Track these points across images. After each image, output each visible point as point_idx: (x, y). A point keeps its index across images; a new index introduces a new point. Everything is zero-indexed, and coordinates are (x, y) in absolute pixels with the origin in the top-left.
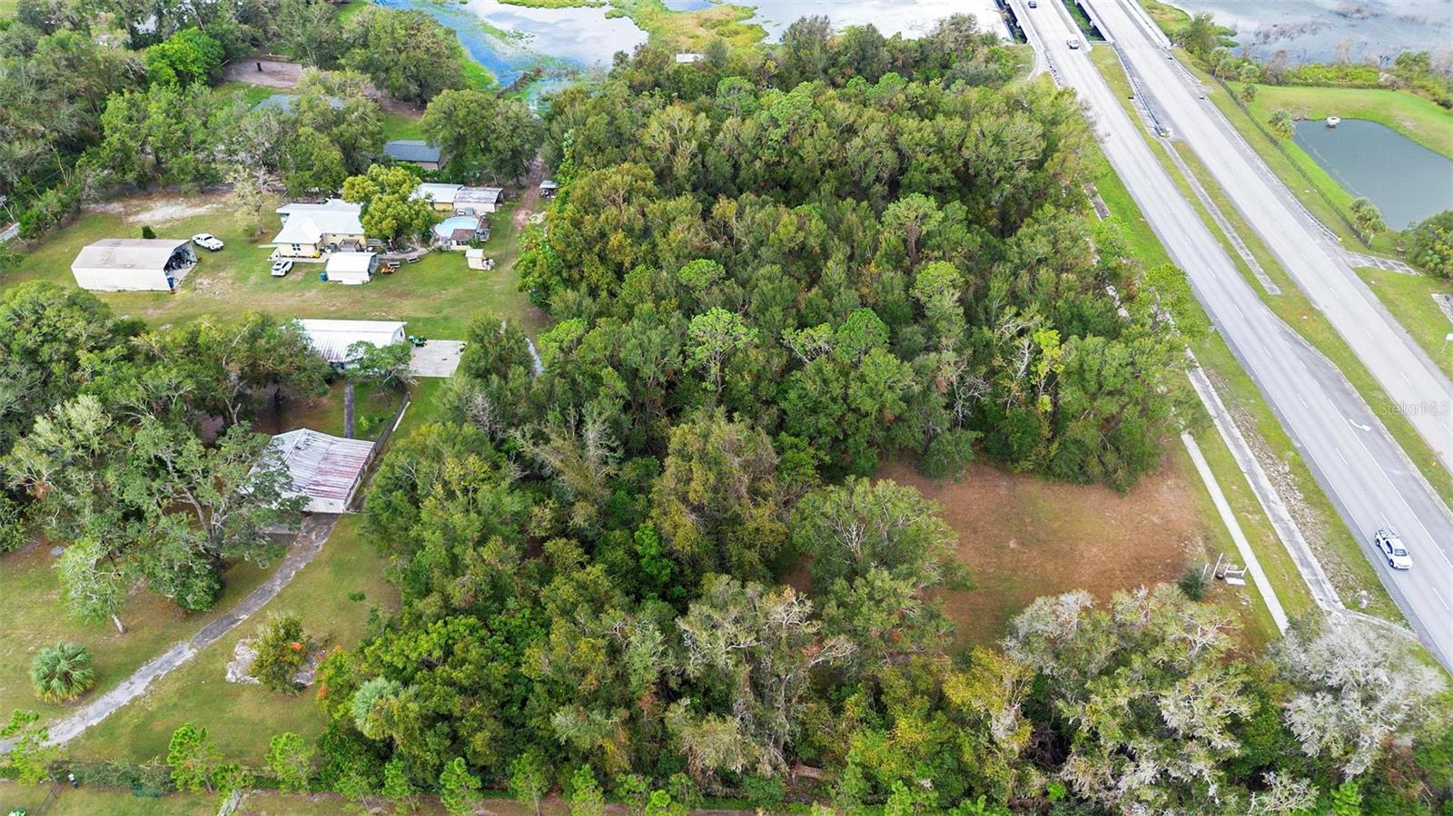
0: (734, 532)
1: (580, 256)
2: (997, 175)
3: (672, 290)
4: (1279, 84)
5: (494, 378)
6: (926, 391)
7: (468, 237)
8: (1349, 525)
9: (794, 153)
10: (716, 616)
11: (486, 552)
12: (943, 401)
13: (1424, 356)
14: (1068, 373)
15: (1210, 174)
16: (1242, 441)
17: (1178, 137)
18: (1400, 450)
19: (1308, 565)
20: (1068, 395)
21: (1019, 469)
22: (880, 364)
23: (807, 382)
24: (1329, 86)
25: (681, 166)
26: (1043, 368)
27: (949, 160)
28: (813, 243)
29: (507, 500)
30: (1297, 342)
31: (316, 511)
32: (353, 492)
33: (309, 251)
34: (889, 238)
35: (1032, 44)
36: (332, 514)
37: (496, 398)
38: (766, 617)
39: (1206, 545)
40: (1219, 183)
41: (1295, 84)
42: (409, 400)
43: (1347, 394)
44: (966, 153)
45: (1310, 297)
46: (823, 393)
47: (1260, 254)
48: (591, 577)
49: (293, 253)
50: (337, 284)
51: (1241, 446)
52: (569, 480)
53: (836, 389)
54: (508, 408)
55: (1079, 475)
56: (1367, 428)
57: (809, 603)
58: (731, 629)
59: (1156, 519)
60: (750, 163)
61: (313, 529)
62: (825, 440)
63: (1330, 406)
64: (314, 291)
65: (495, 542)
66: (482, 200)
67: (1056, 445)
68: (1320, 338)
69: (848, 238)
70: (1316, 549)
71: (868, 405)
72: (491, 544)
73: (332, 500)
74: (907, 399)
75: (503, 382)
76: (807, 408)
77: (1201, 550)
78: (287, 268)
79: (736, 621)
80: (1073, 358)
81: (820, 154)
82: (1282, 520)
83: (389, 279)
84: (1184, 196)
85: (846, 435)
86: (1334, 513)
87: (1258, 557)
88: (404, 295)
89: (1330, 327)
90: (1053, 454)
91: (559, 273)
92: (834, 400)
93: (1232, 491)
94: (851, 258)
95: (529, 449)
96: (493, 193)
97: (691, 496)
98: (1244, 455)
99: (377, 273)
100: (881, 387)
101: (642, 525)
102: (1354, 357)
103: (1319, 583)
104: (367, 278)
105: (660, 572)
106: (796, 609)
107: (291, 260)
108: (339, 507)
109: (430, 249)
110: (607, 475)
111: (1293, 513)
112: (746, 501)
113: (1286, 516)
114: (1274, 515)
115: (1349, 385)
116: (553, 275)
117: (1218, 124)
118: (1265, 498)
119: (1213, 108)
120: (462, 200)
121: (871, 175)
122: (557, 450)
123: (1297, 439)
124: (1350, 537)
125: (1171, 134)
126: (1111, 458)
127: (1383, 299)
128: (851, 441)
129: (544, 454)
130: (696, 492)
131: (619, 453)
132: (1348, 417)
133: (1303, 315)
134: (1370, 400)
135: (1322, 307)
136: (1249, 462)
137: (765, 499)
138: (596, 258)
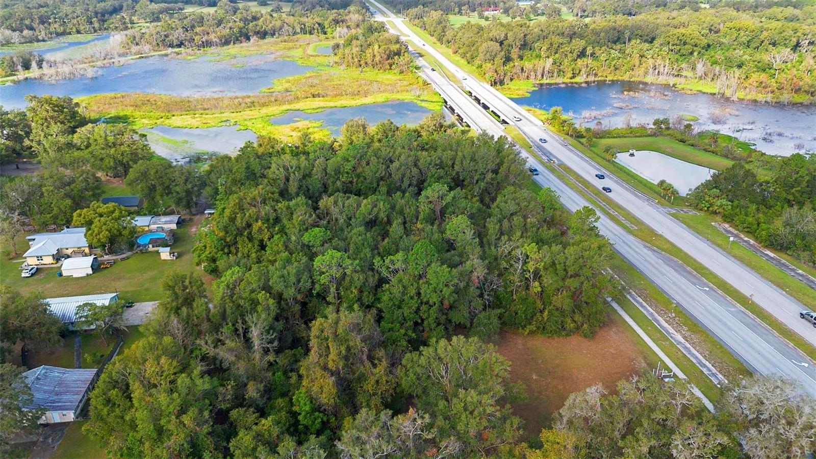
0: (361, 387)
1: (235, 238)
2: (476, 178)
3: (299, 247)
4: (601, 138)
5: (184, 309)
6: (467, 286)
7: (160, 242)
8: (718, 340)
9: (359, 176)
10: (364, 436)
11: (186, 419)
12: (478, 292)
13: (721, 250)
14: (545, 269)
15: (582, 177)
16: (645, 304)
17: (560, 163)
18: (729, 298)
19: (705, 366)
20: (549, 280)
21: (528, 331)
22: (438, 273)
23: (393, 289)
24: (625, 137)
25: (293, 187)
26: (531, 266)
27: (448, 173)
28: (383, 216)
29: (199, 382)
30: (654, 251)
31: (53, 422)
32: (81, 405)
33: (48, 260)
34: (424, 209)
35: (474, 128)
36: (65, 423)
37: (187, 322)
38: (398, 430)
39: (646, 362)
40: (587, 181)
41: (608, 137)
42: (122, 341)
43: (690, 273)
44: (456, 167)
45: (653, 229)
46: (403, 294)
47: (620, 211)
48: (265, 428)
49: (38, 262)
50: (70, 278)
51: (644, 306)
52: (241, 368)
53: (412, 291)
54: (194, 328)
55: (562, 330)
56: (707, 289)
57: (427, 416)
58: (375, 442)
59: (612, 351)
60: (334, 183)
61: (50, 436)
62: (410, 323)
63: (683, 280)
64: (52, 284)
65: (192, 412)
66: (168, 223)
67: (546, 313)
68: (665, 247)
69: (401, 213)
70: (705, 356)
71: (434, 299)
72: (190, 413)
73: (64, 412)
74: (457, 291)
75: (190, 311)
76: (395, 305)
77: (644, 365)
78: (33, 271)
79: (379, 436)
80: (547, 259)
81: (375, 174)
82: (681, 343)
83: (106, 271)
84: (572, 189)
85: (423, 320)
86: (708, 336)
87: (676, 364)
88: (118, 279)
89: (669, 242)
90: (546, 319)
91: (222, 250)
92: (412, 298)
93: (649, 330)
94: (405, 223)
95: (212, 352)
96: (175, 218)
97: (331, 365)
98: (648, 311)
99: (96, 267)
100: (441, 286)
101: (297, 392)
102: (686, 254)
103: (714, 375)
104: (90, 272)
105: (313, 422)
106: (419, 421)
107: (36, 267)
108: (70, 416)
109: (134, 252)
110: (268, 362)
111: (685, 338)
112: (368, 364)
113: (683, 341)
114: (675, 341)
115: (689, 268)
116: (218, 251)
117: (578, 156)
118: (667, 332)
119: (573, 149)
120: (155, 223)
121: (406, 183)
122: (231, 350)
123: (673, 299)
124: (721, 347)
125: (556, 161)
126: (578, 317)
127: (689, 226)
128: (426, 323)
129: (223, 353)
130: (334, 361)
131: (276, 344)
132: (695, 285)
133: (652, 237)
134: (703, 275)
135: (660, 233)
136: (651, 314)
137: (380, 361)
138: (246, 239)
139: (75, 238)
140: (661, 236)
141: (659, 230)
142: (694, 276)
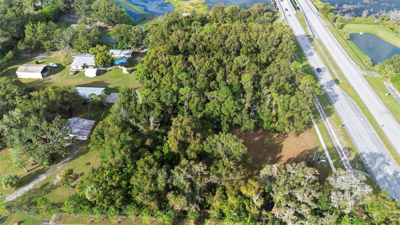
0: (189, 147)
1: (152, 70)
3: (176, 80)
4: (347, 23)
5: (127, 104)
6: (242, 109)
7: (123, 64)
10: (182, 170)
11: (122, 151)
12: (247, 112)
13: (379, 100)
17: (318, 38)
18: (371, 126)
19: (343, 156)
20: (280, 110)
23: (210, 106)
25: (181, 46)
26: (274, 103)
27: (253, 45)
28: (215, 68)
29: (128, 137)
30: (345, 95)
31: (79, 139)
32: (89, 135)
33: (80, 68)
34: (235, 67)
36: (83, 140)
37: (127, 110)
38: (194, 170)
40: (328, 51)
41: (351, 23)
42: (105, 109)
44: (257, 43)
45: (350, 83)
46: (214, 109)
48: (149, 159)
49: (76, 68)
50: (88, 77)
51: (328, 124)
52: (145, 132)
53: (218, 108)
54: (130, 112)
56: (362, 119)
57: (206, 166)
59: (303, 143)
60: (199, 45)
61: (78, 144)
63: (353, 113)
64: (81, 79)
65: (124, 149)
66: (128, 54)
67: (277, 123)
68: (352, 94)
69: (224, 67)
70: (346, 152)
71: (227, 113)
73: (83, 137)
74: (237, 111)
78: (74, 72)
79: (186, 171)
81: (218, 43)
83: (101, 76)
85: (221, 121)
87: (330, 154)
88: (106, 80)
89: (355, 91)
90: (276, 126)
92: (217, 111)
93: (325, 136)
95: (134, 124)
96: (131, 52)
99: (98, 74)
100: (230, 108)
101: (165, 145)
102: (360, 99)
103: (345, 161)
104: (96, 76)
107: (75, 70)
108: (85, 138)
109: (113, 67)
110: (156, 131)
112: (192, 138)
113: (338, 143)
114: (335, 143)
115: (358, 107)
116: (145, 76)
117: (329, 34)
119: (328, 30)
120: (122, 54)
121: (232, 49)
122: (142, 124)
123: (343, 122)
124: (355, 149)
125: (316, 37)
126: (291, 127)
127: (370, 83)
129: (139, 125)
130: (179, 136)
131: (159, 125)
132: (357, 116)
133: (348, 88)
134: (364, 112)
135: (353, 86)
136: (330, 128)
137: (197, 138)
138: (156, 71)
139: (90, 59)
140: (352, 87)
141: (353, 84)
142: (359, 112)
